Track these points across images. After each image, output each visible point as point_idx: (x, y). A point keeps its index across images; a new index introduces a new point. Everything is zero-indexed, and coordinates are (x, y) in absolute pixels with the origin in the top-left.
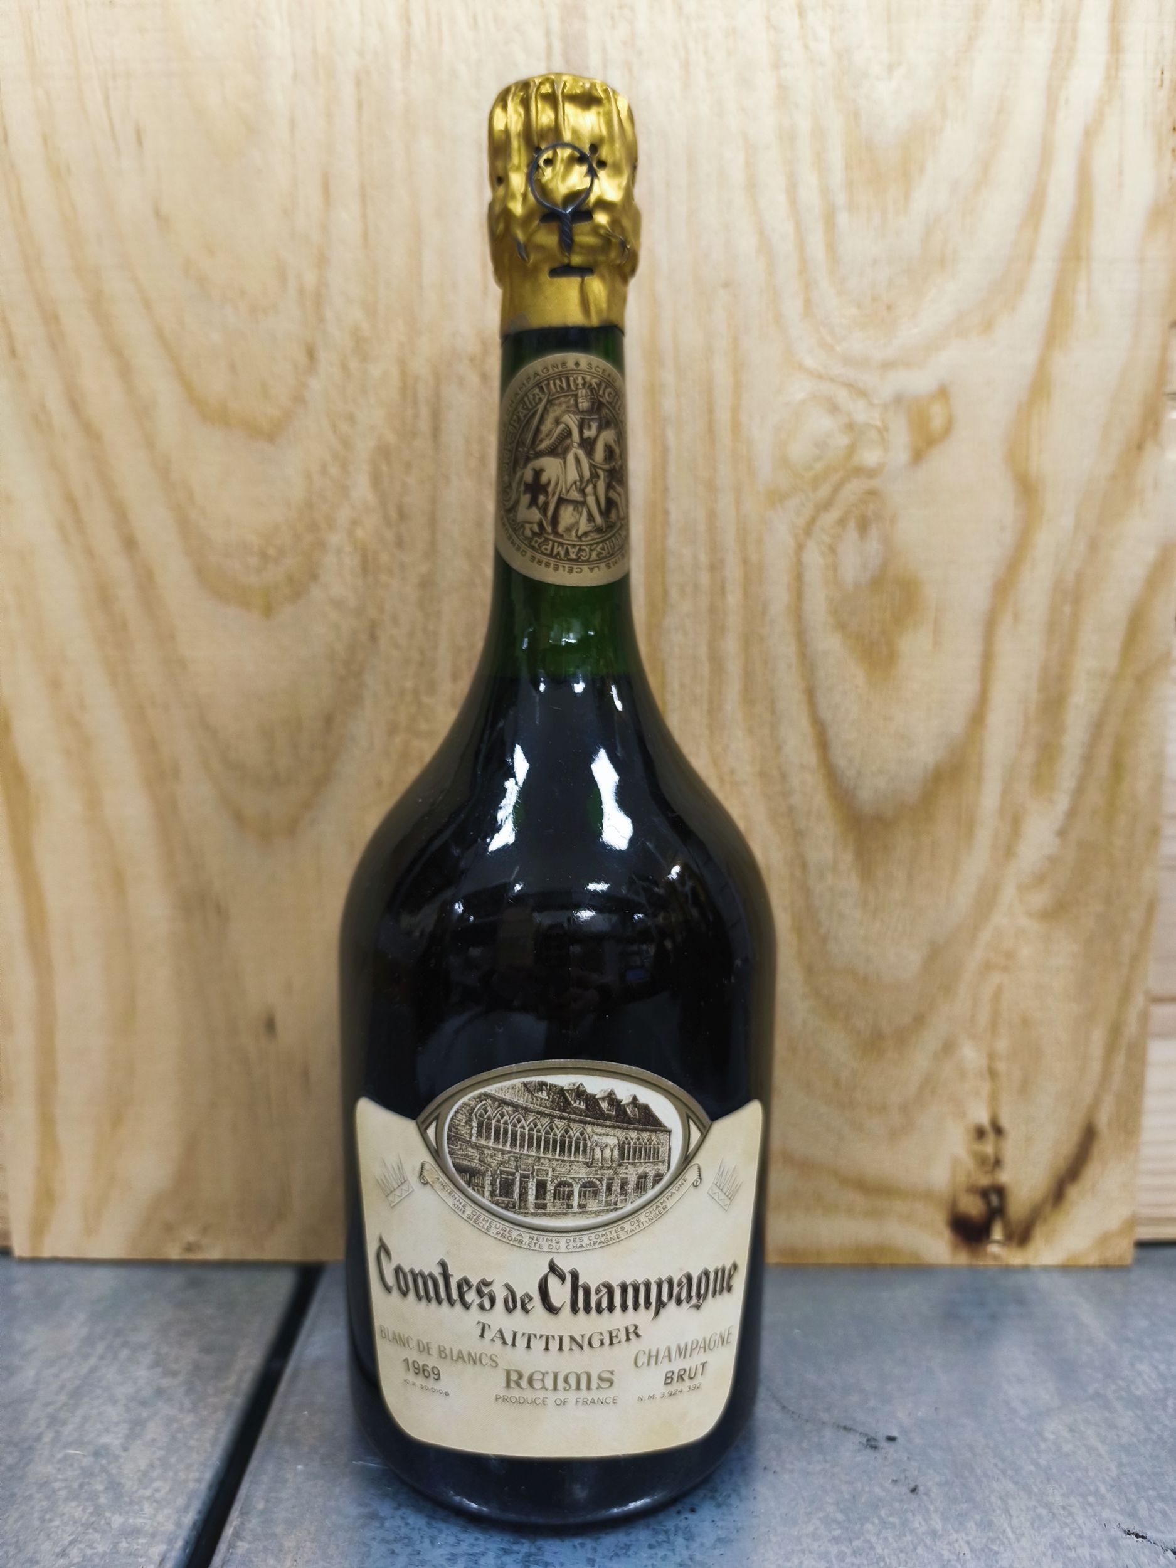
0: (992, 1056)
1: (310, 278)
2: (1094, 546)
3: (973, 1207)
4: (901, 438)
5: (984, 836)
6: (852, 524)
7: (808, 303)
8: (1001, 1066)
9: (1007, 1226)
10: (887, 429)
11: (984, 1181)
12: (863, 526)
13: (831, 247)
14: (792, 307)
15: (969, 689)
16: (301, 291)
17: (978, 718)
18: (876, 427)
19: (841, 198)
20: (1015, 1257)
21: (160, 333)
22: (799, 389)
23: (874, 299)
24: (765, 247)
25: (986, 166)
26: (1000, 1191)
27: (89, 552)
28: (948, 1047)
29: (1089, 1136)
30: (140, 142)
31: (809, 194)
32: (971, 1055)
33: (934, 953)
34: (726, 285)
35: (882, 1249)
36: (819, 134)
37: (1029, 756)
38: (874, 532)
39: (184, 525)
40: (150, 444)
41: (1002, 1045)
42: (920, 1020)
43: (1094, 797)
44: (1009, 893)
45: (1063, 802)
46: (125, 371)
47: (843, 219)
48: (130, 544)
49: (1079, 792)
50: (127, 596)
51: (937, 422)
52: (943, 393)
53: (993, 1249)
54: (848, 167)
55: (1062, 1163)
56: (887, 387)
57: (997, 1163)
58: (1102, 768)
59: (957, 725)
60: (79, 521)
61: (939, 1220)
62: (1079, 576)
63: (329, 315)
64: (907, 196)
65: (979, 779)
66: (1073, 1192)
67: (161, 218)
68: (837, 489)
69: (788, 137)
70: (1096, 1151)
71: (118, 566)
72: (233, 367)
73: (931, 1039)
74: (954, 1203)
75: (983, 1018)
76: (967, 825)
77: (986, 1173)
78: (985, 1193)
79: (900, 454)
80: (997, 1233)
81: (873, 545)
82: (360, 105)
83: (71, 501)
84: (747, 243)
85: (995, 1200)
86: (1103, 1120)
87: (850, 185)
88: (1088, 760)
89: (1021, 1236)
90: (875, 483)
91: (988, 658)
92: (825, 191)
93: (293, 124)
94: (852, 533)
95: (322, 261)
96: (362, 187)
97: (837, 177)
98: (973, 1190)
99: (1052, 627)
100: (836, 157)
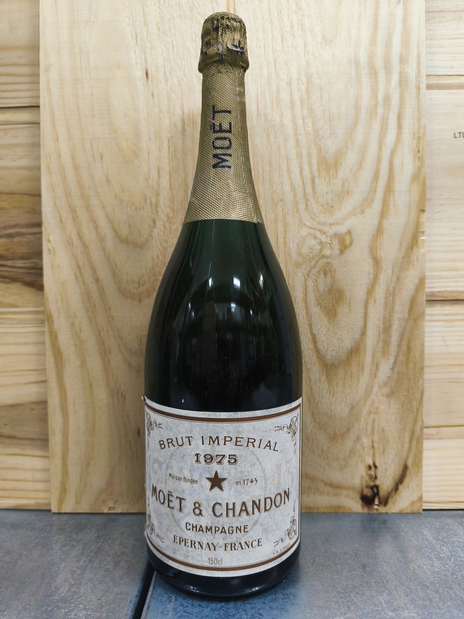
0: (373, 442)
1: (154, 200)
2: (398, 279)
3: (368, 492)
4: (336, 246)
5: (367, 370)
6: (322, 273)
7: (306, 205)
8: (376, 445)
9: (379, 499)
10: (332, 243)
11: (372, 484)
12: (325, 274)
13: (313, 189)
14: (302, 207)
15: (360, 324)
16: (151, 203)
17: (363, 333)
18: (329, 243)
19: (316, 174)
20: (383, 510)
21: (107, 216)
22: (305, 232)
23: (327, 204)
24: (293, 188)
25: (360, 164)
26: (377, 487)
27: (84, 283)
28: (358, 438)
29: (405, 468)
30: (102, 158)
31: (306, 173)
32: (365, 441)
33: (352, 408)
34: (281, 200)
35: (339, 507)
36: (309, 155)
37: (381, 345)
38: (329, 275)
39: (114, 274)
40: (104, 250)
41: (376, 438)
42: (349, 430)
43: (402, 357)
44: (376, 389)
45: (392, 360)
46: (96, 227)
47: (317, 180)
48: (97, 280)
49: (397, 356)
50: (95, 296)
51: (348, 242)
52: (349, 232)
53: (376, 507)
54: (318, 164)
55: (397, 478)
56: (331, 231)
57: (376, 478)
58: (404, 348)
59: (357, 336)
60: (81, 273)
61: (358, 497)
62: (394, 288)
63: (160, 210)
64: (336, 173)
65: (365, 352)
66: (401, 487)
67: (108, 181)
68: (317, 263)
69: (299, 156)
70: (408, 473)
71: (93, 287)
72: (130, 226)
73: (352, 436)
74: (362, 491)
75: (369, 430)
76: (361, 368)
77: (372, 481)
78: (372, 488)
79: (337, 252)
80: (376, 502)
81: (329, 280)
82: (169, 147)
83: (79, 267)
84: (287, 188)
85: (375, 490)
86: (410, 463)
87: (319, 170)
88: (399, 346)
89: (385, 502)
90: (329, 260)
91: (366, 314)
92: (311, 172)
93: (149, 152)
94: (322, 276)
95: (158, 194)
96: (170, 171)
97: (315, 168)
98: (368, 487)
99: (386, 304)
100: (314, 162)
